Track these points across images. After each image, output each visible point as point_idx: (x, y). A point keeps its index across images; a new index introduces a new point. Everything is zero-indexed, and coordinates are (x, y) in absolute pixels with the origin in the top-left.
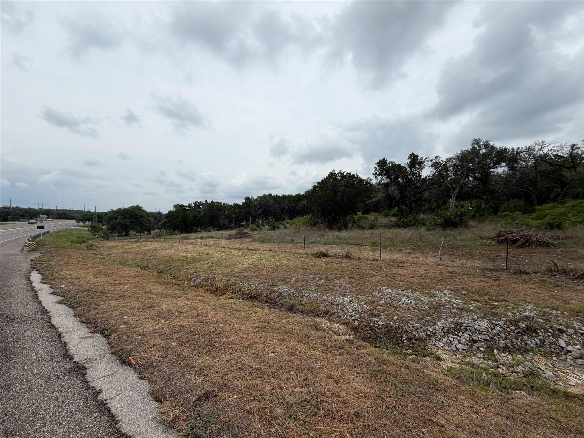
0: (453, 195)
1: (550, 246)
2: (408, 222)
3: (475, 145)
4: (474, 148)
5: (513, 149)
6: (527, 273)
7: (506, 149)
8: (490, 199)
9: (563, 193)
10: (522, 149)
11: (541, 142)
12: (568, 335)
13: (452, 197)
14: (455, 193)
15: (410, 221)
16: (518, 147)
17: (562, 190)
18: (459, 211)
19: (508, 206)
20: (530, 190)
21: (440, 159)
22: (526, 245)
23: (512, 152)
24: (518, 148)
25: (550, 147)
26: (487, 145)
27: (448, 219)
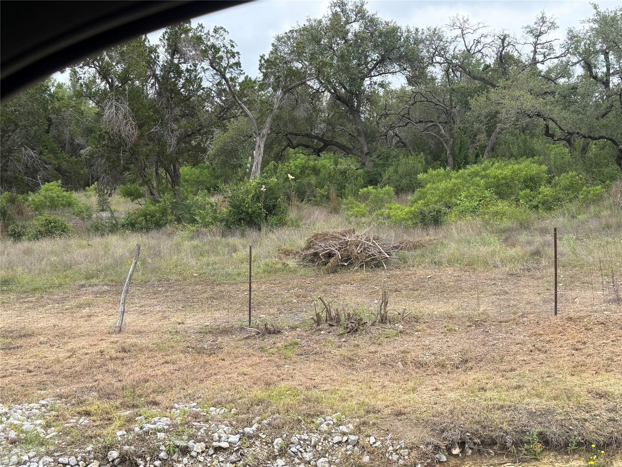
0: (258, 138)
1: (383, 266)
2: (158, 215)
3: (338, 9)
4: (335, 14)
5: (408, 31)
6: (277, 332)
7: (395, 30)
8: (367, 154)
9: (490, 144)
10: (423, 33)
11: (462, 21)
12: (192, 457)
13: (257, 147)
14: (263, 136)
15: (164, 212)
16: (415, 27)
17: (489, 135)
18: (265, 184)
19: (396, 171)
20: (441, 135)
21: (228, 37)
22: (344, 265)
23: (408, 38)
24: (417, 30)
25: (477, 36)
26: (360, 13)
27: (240, 205)
